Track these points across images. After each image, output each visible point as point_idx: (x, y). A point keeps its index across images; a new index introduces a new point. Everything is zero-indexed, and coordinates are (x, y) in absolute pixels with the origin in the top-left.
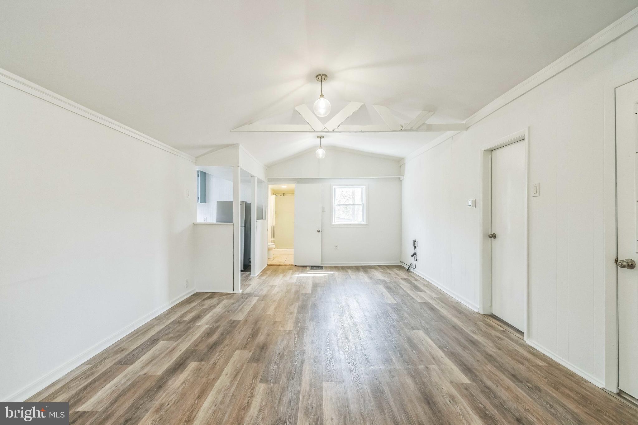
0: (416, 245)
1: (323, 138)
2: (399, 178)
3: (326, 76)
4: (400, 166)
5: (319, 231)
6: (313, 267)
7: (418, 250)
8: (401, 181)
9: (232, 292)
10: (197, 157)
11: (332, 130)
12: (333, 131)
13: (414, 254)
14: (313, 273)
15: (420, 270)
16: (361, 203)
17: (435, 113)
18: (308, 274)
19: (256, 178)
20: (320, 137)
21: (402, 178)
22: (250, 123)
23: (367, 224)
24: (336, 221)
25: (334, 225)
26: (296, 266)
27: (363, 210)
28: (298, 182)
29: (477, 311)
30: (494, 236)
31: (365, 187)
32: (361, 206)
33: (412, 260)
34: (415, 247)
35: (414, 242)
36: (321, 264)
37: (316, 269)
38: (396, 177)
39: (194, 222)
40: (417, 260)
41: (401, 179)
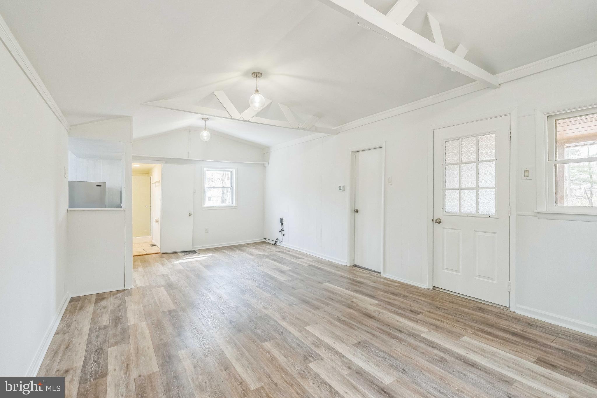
0: (284, 222)
2: (263, 164)
3: (261, 74)
4: (264, 154)
5: (190, 215)
7: (284, 227)
13: (282, 230)
15: (286, 243)
18: (184, 259)
21: (266, 164)
23: (236, 205)
25: (204, 208)
26: (163, 253)
27: (232, 192)
29: (345, 265)
30: (357, 211)
33: (279, 236)
34: (282, 224)
36: (193, 248)
40: (284, 235)
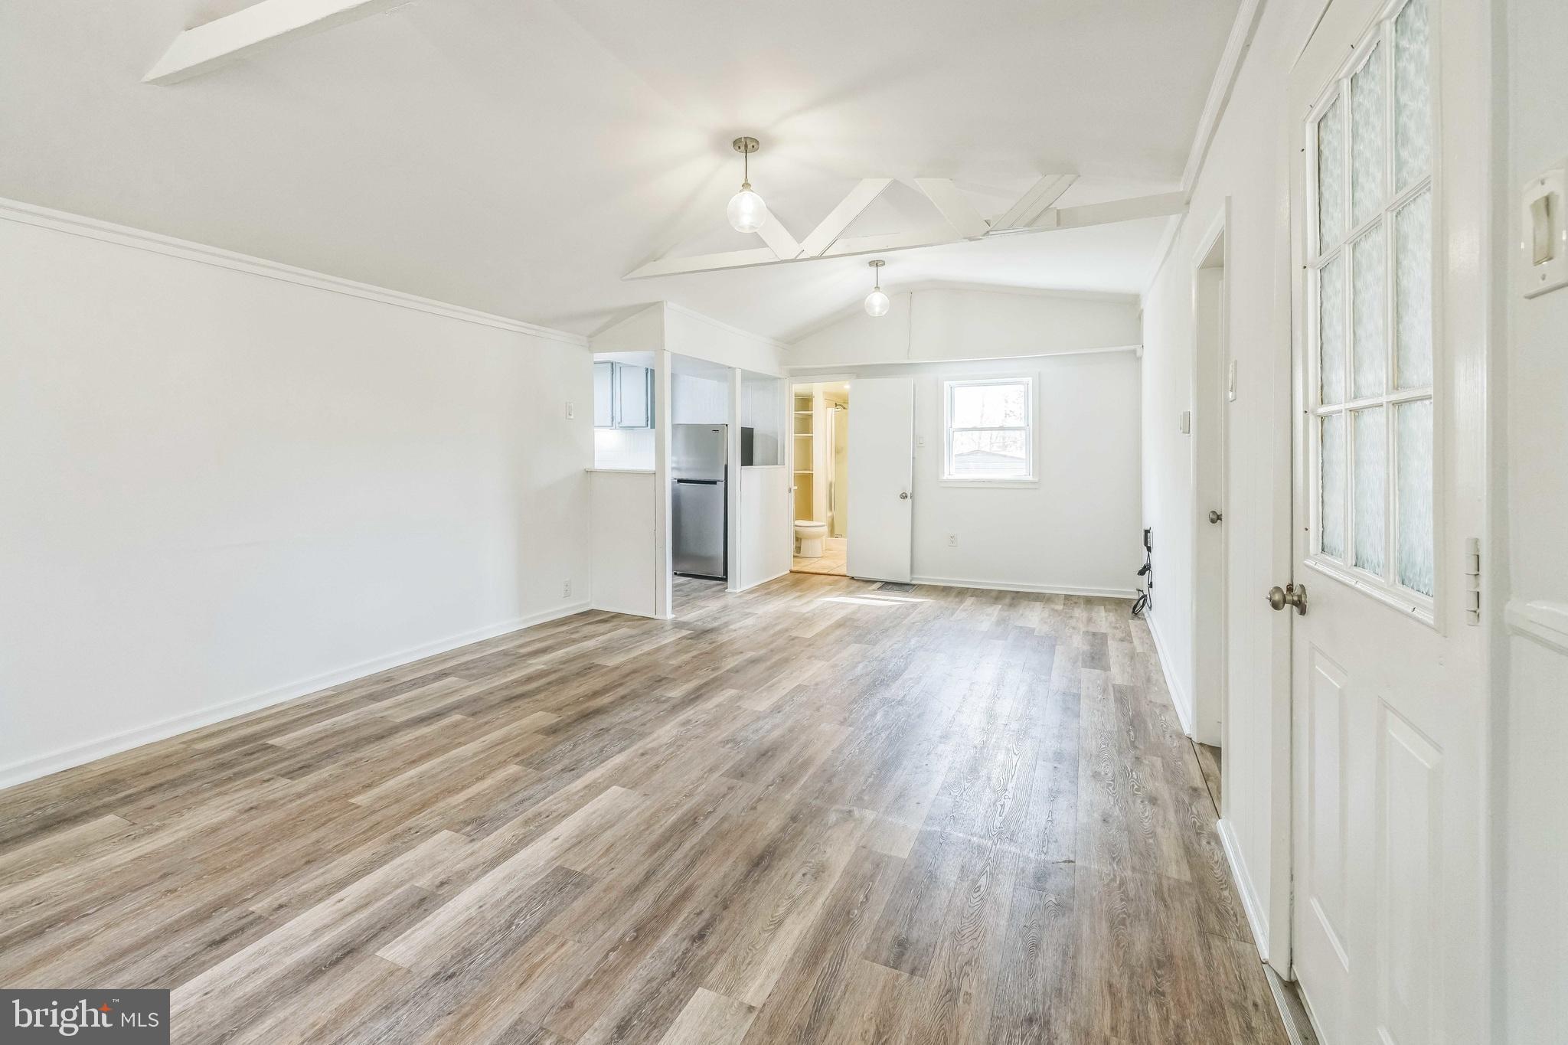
1: (882, 265)
5: (904, 496)
6: (888, 585)
8: (1140, 359)
9: (652, 615)
10: (590, 336)
11: (816, 254)
12: (820, 257)
14: (883, 597)
16: (1022, 424)
17: (1079, 176)
19: (738, 374)
20: (876, 264)
22: (655, 257)
24: (952, 471)
26: (853, 578)
28: (858, 376)
31: (1030, 380)
32: (1023, 433)
34: (1149, 549)
35: (1147, 532)
37: (893, 590)
38: (1125, 348)
39: (588, 467)
41: (1138, 354)
